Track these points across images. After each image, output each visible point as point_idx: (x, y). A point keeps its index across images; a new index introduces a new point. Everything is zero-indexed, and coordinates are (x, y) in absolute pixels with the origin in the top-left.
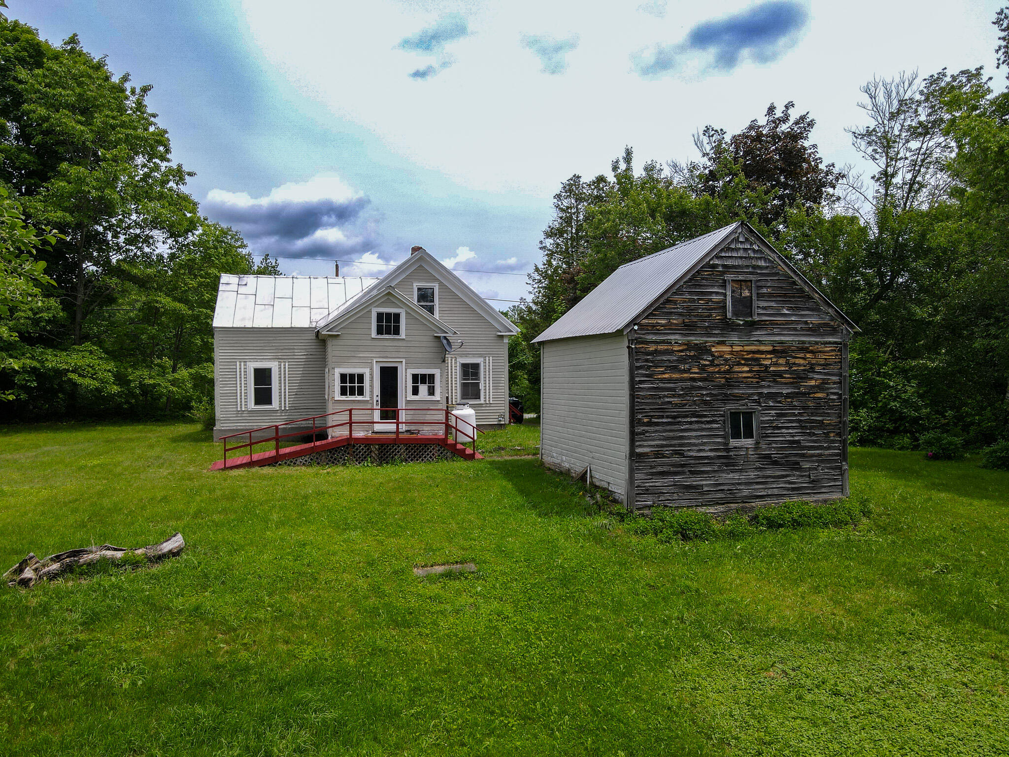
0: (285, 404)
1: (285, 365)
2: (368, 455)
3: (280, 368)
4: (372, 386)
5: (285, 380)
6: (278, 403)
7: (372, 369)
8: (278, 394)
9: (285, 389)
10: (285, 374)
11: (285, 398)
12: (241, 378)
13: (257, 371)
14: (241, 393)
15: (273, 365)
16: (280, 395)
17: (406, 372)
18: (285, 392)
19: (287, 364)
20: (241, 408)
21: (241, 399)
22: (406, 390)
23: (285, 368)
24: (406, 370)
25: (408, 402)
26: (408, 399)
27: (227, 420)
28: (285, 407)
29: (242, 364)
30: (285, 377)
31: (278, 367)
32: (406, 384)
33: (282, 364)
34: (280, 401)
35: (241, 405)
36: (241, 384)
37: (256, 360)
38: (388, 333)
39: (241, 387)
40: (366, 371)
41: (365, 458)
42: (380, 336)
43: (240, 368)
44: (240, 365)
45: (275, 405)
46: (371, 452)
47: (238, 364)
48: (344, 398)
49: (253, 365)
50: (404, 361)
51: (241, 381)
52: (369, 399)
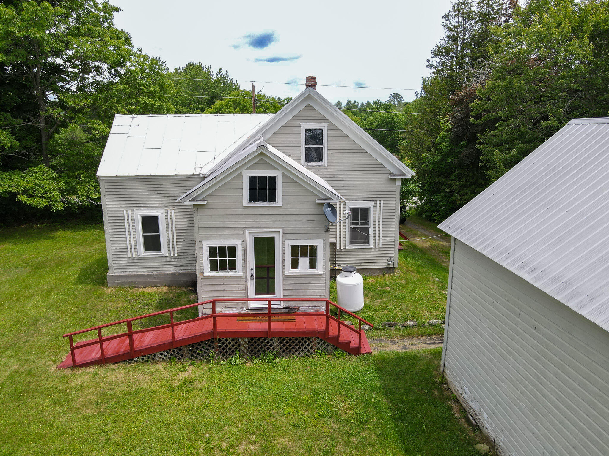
0: (174, 250)
1: (171, 212)
2: (236, 348)
3: (167, 215)
4: (245, 260)
5: (172, 227)
6: (167, 249)
7: (244, 241)
8: (166, 241)
9: (173, 236)
10: (172, 221)
11: (173, 245)
12: (129, 226)
13: (144, 219)
14: (130, 240)
15: (159, 213)
16: (169, 242)
17: (283, 244)
18: (173, 239)
19: (173, 212)
20: (132, 254)
21: (131, 246)
22: (284, 263)
23: (171, 215)
24: (284, 241)
25: (286, 277)
26: (286, 273)
27: (119, 266)
28: (174, 253)
29: (130, 212)
30: (172, 224)
31: (164, 214)
32: (284, 256)
33: (169, 212)
34: (169, 248)
35: (131, 252)
36: (129, 231)
37: (143, 208)
38: (263, 199)
39: (130, 234)
40: (238, 244)
41: (233, 352)
42: (253, 204)
43: (128, 216)
44: (128, 213)
45: (164, 251)
46: (239, 346)
47: (125, 212)
48: (214, 273)
49: (140, 213)
50: (281, 231)
51: (129, 228)
52: (241, 274)
